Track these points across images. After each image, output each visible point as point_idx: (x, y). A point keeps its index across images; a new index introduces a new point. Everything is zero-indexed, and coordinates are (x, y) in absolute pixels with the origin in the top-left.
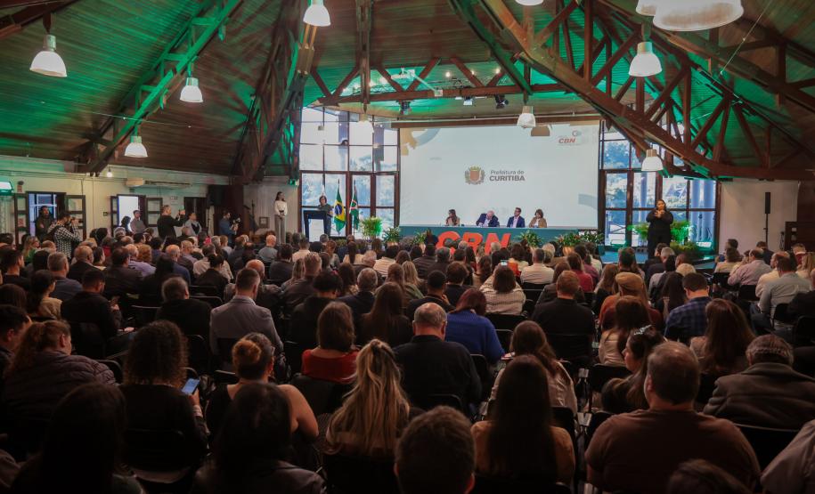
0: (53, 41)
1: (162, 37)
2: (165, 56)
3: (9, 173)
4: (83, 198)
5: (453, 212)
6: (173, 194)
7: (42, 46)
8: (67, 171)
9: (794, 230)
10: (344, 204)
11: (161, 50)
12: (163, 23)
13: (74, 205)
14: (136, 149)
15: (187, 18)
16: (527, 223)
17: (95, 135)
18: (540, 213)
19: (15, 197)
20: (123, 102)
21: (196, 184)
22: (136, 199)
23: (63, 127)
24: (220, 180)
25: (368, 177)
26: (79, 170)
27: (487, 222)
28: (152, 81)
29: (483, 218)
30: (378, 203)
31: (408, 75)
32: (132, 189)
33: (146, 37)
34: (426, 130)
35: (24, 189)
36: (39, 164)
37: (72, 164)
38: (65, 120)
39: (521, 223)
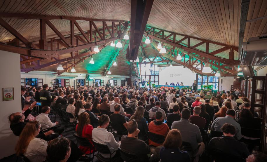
0: (92, 59)
1: (111, 56)
2: (112, 58)
3: (92, 77)
4: (104, 80)
5: (166, 83)
6: (119, 79)
7: (91, 60)
8: (101, 76)
9: (233, 87)
10: (149, 81)
11: (111, 57)
12: (110, 54)
13: (102, 81)
14: (109, 72)
15: (114, 53)
16: (180, 85)
17: (104, 70)
18: (182, 83)
19: (93, 80)
20: (107, 66)
21: (123, 78)
22: (113, 80)
23: (99, 70)
24: (128, 77)
25: (153, 76)
26: (103, 76)
27: (172, 84)
28: (111, 62)
29: (171, 84)
30: (155, 81)
31: (151, 59)
32: (112, 79)
33: (109, 56)
34: (164, 67)
35: (95, 79)
36: (97, 75)
37: (102, 75)
38: (99, 68)
39: (179, 85)
